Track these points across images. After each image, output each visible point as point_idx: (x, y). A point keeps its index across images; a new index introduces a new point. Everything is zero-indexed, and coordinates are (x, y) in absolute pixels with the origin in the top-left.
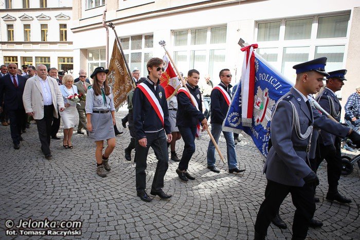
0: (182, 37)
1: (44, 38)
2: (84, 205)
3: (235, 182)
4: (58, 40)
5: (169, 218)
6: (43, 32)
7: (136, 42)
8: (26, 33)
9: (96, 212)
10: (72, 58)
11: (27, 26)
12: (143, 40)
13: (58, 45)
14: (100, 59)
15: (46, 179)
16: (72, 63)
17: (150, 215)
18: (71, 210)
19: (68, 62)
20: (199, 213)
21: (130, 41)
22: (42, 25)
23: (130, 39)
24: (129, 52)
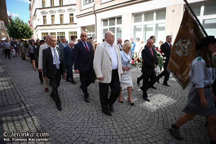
0: (139, 17)
1: (62, 22)
2: (85, 113)
3: (172, 103)
4: (69, 22)
5: (132, 122)
6: (61, 18)
7: (112, 21)
8: (53, 20)
9: (92, 117)
10: (76, 32)
11: (53, 16)
12: (116, 20)
13: (69, 25)
14: (92, 32)
15: (64, 98)
16: (76, 35)
17: (122, 120)
18: (78, 115)
19: (74, 34)
20: (150, 120)
21: (109, 21)
22: (60, 15)
23: (109, 20)
24: (108, 27)
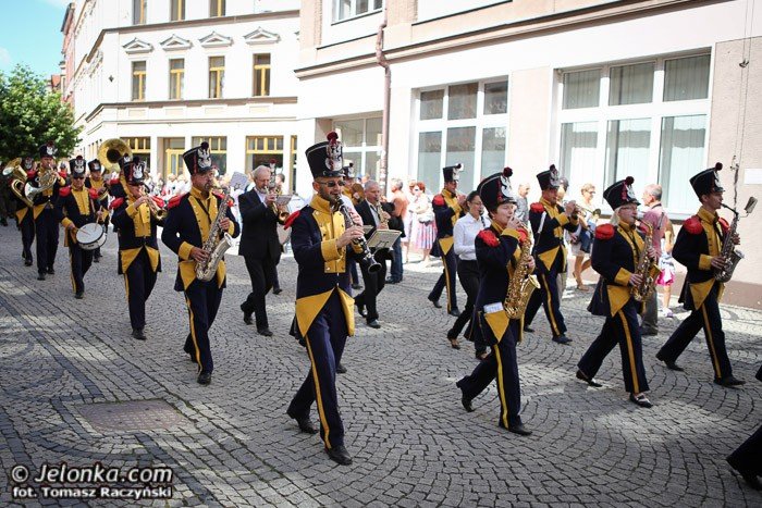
0: (584, 87)
1: (216, 89)
4: (248, 93)
6: (212, 75)
7: (463, 99)
8: (174, 80)
11: (177, 63)
12: (481, 95)
13: (248, 105)
14: (364, 144)
21: (446, 98)
22: (210, 59)
23: (447, 93)
24: (442, 125)
